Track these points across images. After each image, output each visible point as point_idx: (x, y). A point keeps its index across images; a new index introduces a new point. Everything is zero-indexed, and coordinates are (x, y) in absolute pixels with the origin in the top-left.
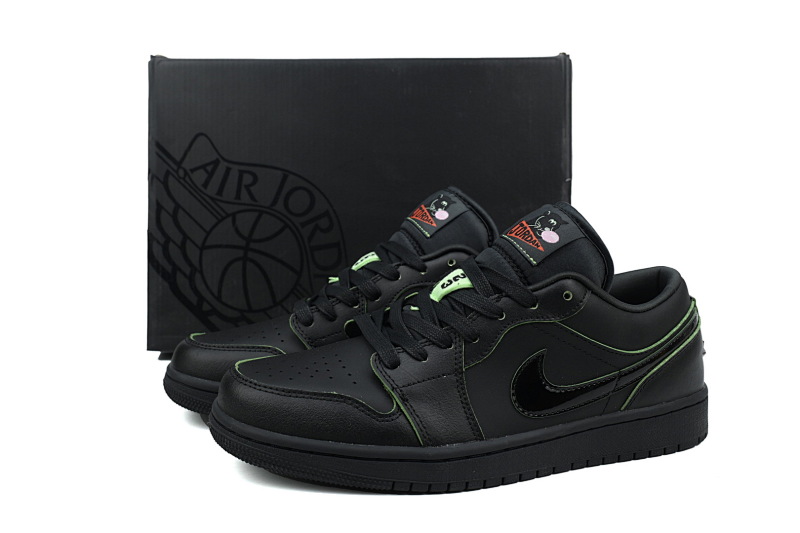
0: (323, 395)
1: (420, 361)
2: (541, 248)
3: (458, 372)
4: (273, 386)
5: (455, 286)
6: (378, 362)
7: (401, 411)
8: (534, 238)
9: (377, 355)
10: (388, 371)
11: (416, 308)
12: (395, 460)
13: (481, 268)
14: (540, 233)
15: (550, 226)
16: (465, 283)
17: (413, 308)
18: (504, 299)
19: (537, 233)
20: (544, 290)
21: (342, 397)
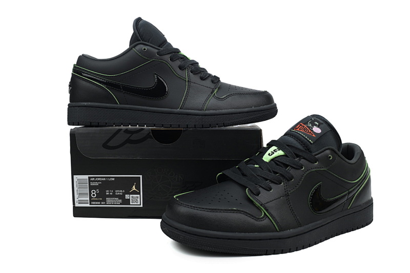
0: (229, 210)
1: (269, 191)
2: (314, 135)
3: (287, 195)
4: (204, 207)
5: (276, 154)
6: (250, 192)
7: (267, 215)
8: (310, 131)
9: (249, 189)
10: (256, 197)
11: (257, 166)
12: (267, 239)
13: (288, 145)
14: (312, 128)
15: (316, 125)
16: (281, 153)
17: (256, 166)
18: (302, 160)
19: (311, 129)
20: (319, 155)
21: (239, 211)
